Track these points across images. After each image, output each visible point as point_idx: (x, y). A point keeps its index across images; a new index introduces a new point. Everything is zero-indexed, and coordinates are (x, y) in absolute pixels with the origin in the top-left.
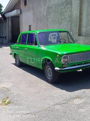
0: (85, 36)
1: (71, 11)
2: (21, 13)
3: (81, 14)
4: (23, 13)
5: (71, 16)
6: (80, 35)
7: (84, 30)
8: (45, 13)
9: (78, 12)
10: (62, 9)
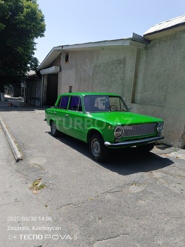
0: (140, 104)
1: (124, 73)
2: (60, 71)
3: (136, 76)
4: (63, 71)
5: (123, 79)
6: (133, 102)
7: (138, 96)
8: (91, 73)
9: (133, 74)
10: (112, 69)
